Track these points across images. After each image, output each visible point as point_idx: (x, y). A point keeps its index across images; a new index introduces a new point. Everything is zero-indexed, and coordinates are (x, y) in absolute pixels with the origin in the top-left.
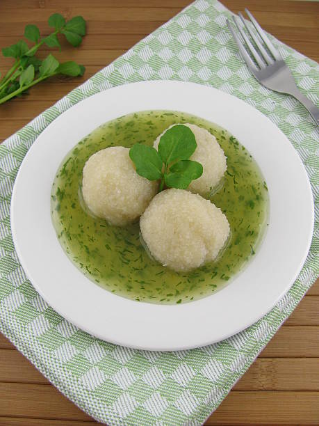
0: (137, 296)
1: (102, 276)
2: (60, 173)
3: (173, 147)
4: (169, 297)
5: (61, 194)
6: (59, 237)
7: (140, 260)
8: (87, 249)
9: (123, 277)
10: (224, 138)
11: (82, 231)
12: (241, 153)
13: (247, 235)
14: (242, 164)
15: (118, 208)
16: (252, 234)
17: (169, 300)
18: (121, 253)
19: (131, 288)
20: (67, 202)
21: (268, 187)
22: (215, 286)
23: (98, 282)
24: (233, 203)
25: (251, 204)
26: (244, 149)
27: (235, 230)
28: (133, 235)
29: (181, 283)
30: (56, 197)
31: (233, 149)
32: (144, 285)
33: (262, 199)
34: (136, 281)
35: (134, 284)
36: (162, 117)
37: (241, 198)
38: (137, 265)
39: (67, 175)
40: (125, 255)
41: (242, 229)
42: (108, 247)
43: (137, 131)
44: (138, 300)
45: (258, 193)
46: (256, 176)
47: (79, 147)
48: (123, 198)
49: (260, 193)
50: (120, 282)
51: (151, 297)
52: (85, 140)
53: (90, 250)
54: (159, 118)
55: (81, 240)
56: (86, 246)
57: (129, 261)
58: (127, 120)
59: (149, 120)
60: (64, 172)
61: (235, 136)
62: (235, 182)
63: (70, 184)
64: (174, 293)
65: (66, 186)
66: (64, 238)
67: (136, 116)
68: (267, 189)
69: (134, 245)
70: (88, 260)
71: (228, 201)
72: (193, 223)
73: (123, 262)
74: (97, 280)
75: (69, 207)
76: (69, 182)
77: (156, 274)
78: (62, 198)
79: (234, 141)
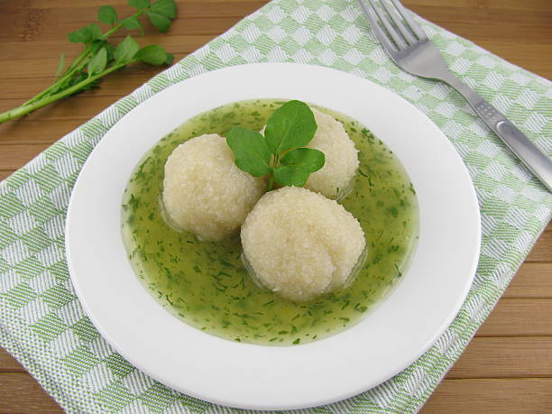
0: (238, 335)
1: (188, 309)
2: (135, 176)
3: (284, 133)
4: (282, 336)
5: (135, 202)
6: (130, 257)
7: (241, 286)
8: (168, 272)
9: (217, 309)
10: (355, 131)
11: (163, 250)
12: (378, 148)
13: (389, 251)
14: (379, 161)
15: (210, 212)
16: (396, 250)
17: (281, 340)
18: (215, 277)
19: (228, 323)
20: (143, 212)
21: (415, 188)
22: (348, 320)
23: (183, 316)
24: (369, 211)
25: (393, 212)
26: (381, 143)
27: (373, 246)
28: (232, 253)
29: (298, 316)
30: (129, 206)
31: (366, 144)
32: (247, 320)
33: (409, 205)
34: (236, 314)
35: (233, 319)
36: (271, 105)
37: (380, 204)
38: (237, 292)
39: (144, 178)
40: (219, 280)
41: (382, 244)
42: (197, 269)
43: (239, 124)
44: (238, 340)
45: (402, 197)
46: (399, 177)
47: (162, 145)
48: (217, 198)
49: (406, 198)
50: (213, 315)
51: (256, 336)
52: (170, 136)
53: (173, 274)
54: (268, 107)
55: (160, 260)
56: (167, 269)
57: (226, 287)
58: (226, 111)
59: (254, 110)
60: (140, 175)
61: (368, 128)
62: (370, 184)
63: (148, 190)
64: (290, 329)
65: (142, 192)
66: (137, 259)
67: (237, 106)
68: (414, 193)
69: (233, 266)
70: (169, 287)
71: (363, 207)
72: (313, 226)
73: (217, 289)
74: (180, 314)
75: (146, 218)
76: (145, 187)
77: (265, 305)
78: (136, 207)
79: (368, 134)
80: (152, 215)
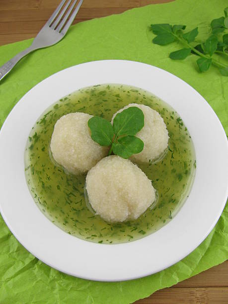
0: (70, 230)
1: (48, 208)
2: (40, 121)
4: (93, 237)
5: (36, 138)
6: (26, 170)
7: (79, 203)
8: (43, 184)
9: (63, 213)
10: (173, 118)
11: (44, 170)
12: (183, 132)
13: (170, 202)
14: (181, 141)
16: (174, 201)
17: (92, 239)
18: (68, 195)
19: (66, 222)
20: (39, 145)
21: (197, 164)
22: (132, 237)
23: (44, 211)
24: (166, 173)
25: (180, 177)
26: (186, 130)
27: (162, 196)
28: (81, 184)
29: (105, 228)
30: (32, 139)
31: (177, 128)
32: (77, 224)
33: (190, 173)
34: (72, 219)
35: (70, 221)
36: (128, 92)
37: (174, 171)
38: (76, 206)
39: (45, 123)
41: (167, 196)
42: (58, 187)
43: (106, 101)
44: (70, 233)
45: (188, 169)
46: (190, 154)
47: (60, 103)
48: (76, 156)
49: (190, 169)
50: (60, 215)
51: (80, 234)
52: (66, 99)
53: (45, 186)
54: (126, 93)
55: (40, 176)
56: (42, 182)
57: (71, 202)
58: (101, 89)
59: (117, 93)
60: (43, 121)
61: (182, 118)
62: (172, 157)
63: (45, 132)
64: (98, 235)
65: (42, 133)
66: (29, 171)
67: (108, 87)
68: (195, 167)
69: (79, 191)
70: (41, 193)
71: (163, 171)
73: (67, 202)
74: (43, 210)
75: (40, 149)
76: (45, 130)
77: (89, 218)
78: (36, 141)
79: (180, 122)
80: (44, 148)
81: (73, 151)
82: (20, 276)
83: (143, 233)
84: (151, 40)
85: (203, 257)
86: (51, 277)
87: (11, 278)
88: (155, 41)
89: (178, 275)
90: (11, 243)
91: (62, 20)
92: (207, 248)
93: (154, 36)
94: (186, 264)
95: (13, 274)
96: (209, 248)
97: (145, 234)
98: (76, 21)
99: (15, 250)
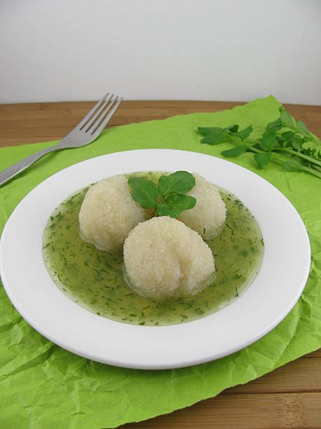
0: (99, 310)
1: (71, 287)
2: (65, 202)
4: (132, 318)
5: (60, 217)
6: (44, 248)
7: (114, 281)
8: (66, 261)
9: (91, 291)
10: (230, 200)
11: (67, 248)
12: (244, 213)
13: (234, 278)
14: (243, 221)
16: (239, 278)
17: (131, 321)
18: (97, 272)
19: (95, 302)
20: (64, 224)
21: (264, 242)
22: (186, 317)
23: (65, 290)
24: (226, 250)
25: (245, 254)
26: (247, 210)
29: (148, 307)
30: (55, 218)
31: (236, 208)
32: (110, 303)
33: (257, 251)
34: (103, 297)
35: (100, 299)
37: (236, 247)
40: (100, 274)
41: (229, 273)
42: (86, 264)
44: (99, 314)
45: (253, 245)
46: (255, 233)
49: (256, 246)
50: (87, 294)
51: (114, 314)
53: (68, 263)
55: (63, 253)
56: (65, 259)
57: (102, 279)
58: (142, 174)
60: (70, 202)
61: (241, 200)
63: (72, 212)
64: (140, 315)
65: (67, 212)
66: (48, 249)
68: (263, 244)
69: (113, 268)
70: (63, 270)
71: (222, 248)
72: (172, 239)
75: (64, 227)
76: (71, 210)
77: (126, 295)
78: (60, 220)
79: (239, 203)
80: (69, 226)
81: (110, 207)
82: (21, 373)
83: (200, 312)
84: (199, 141)
85: (287, 346)
86: (67, 375)
87: (9, 375)
88: (203, 142)
89: (256, 368)
90: (13, 334)
91: (92, 125)
92: (292, 336)
93: (202, 138)
94: (265, 355)
95: (12, 369)
96: (294, 337)
97: (204, 315)
98: (109, 126)
99: (19, 342)
